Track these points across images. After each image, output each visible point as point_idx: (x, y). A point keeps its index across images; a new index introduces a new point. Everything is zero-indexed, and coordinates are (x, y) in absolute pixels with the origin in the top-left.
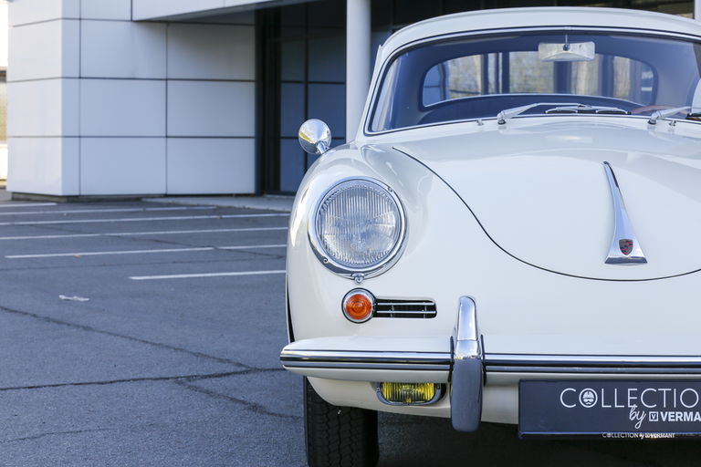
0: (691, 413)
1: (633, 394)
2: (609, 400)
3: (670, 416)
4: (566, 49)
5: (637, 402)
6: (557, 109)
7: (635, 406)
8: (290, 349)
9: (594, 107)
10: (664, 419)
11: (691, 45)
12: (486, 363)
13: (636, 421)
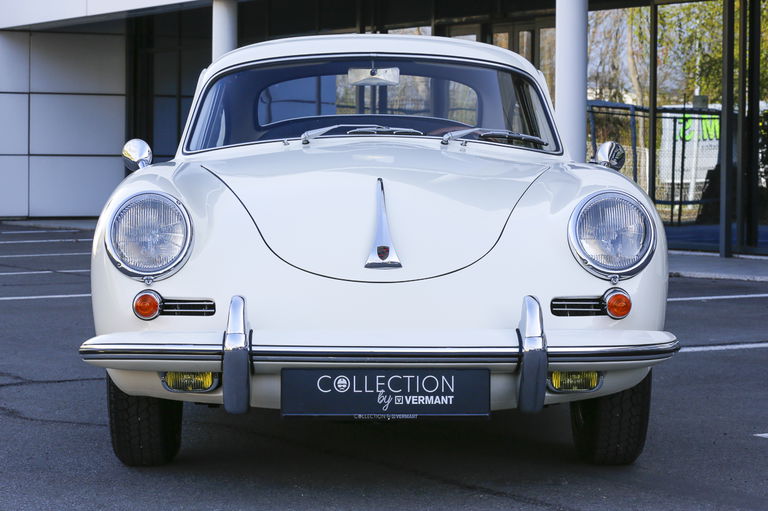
0: (432, 397)
1: (381, 380)
2: (360, 386)
3: (412, 400)
4: (373, 74)
5: (385, 387)
6: (358, 130)
7: (383, 391)
8: (90, 344)
9: (391, 129)
10: (408, 403)
11: (495, 72)
12: (252, 354)
13: (383, 404)
